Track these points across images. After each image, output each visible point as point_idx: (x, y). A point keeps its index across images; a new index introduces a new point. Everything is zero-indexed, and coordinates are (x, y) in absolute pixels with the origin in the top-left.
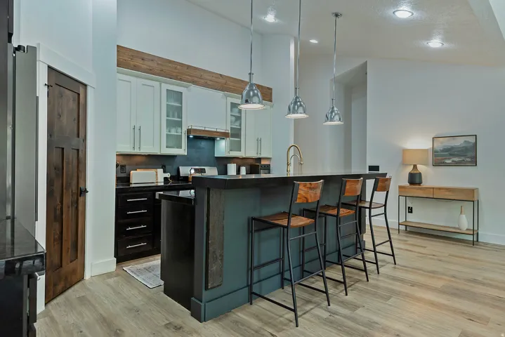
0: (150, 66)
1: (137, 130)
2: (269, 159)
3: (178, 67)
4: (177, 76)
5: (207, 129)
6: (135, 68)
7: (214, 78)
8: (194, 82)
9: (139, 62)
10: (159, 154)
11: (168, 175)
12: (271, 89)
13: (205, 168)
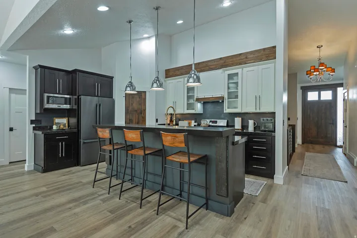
11: (196, 124)
12: (275, 47)
13: (217, 120)
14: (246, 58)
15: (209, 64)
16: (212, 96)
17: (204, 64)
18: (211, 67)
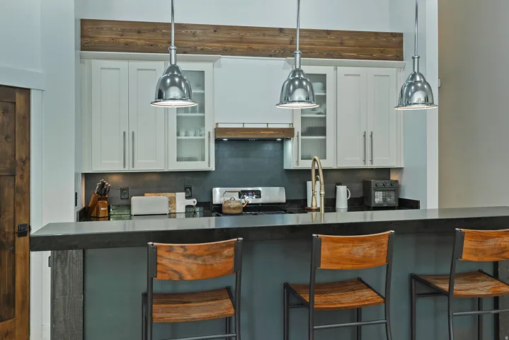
0: (149, 40)
1: (129, 137)
2: (400, 170)
3: (198, 31)
4: (195, 48)
5: (246, 126)
6: (128, 47)
7: (266, 38)
8: (226, 52)
9: (132, 38)
10: (166, 170)
11: (192, 202)
12: (401, 35)
13: (260, 189)
14: (342, 44)
15: (249, 36)
16: (265, 126)
17: (234, 34)
18: (255, 46)
